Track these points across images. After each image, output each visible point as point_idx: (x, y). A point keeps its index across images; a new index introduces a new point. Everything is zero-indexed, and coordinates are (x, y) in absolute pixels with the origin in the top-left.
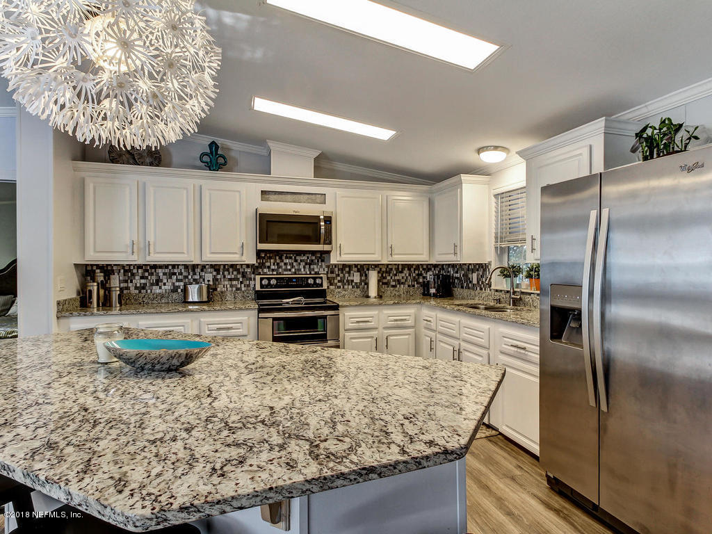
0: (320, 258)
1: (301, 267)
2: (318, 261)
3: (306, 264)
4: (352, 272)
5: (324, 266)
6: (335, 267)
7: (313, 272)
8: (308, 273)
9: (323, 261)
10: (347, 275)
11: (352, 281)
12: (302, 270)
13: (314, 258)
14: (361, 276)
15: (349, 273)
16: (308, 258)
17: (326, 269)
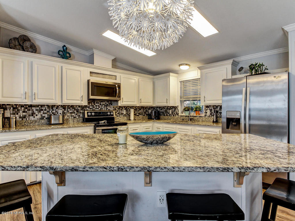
0: (110, 103)
1: (103, 107)
2: (110, 105)
3: (105, 106)
4: (123, 110)
5: (112, 107)
6: (116, 107)
7: (107, 110)
8: (106, 110)
9: (111, 105)
10: (121, 111)
11: (123, 113)
12: (103, 109)
13: (108, 103)
14: (126, 111)
15: (122, 110)
16: (106, 103)
17: (113, 108)
